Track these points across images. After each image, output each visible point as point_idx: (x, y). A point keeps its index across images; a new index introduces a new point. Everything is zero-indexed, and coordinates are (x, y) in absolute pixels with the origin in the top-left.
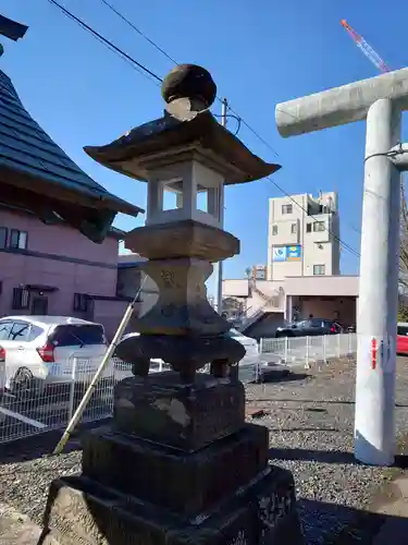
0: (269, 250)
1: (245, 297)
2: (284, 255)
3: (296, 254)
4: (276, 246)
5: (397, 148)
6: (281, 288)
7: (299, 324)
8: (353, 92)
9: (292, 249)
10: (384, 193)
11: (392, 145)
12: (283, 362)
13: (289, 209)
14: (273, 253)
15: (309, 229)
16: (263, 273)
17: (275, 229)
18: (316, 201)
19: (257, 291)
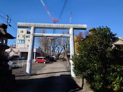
0: (17, 41)
1: (10, 52)
2: (21, 42)
3: (23, 42)
4: (18, 40)
5: (34, 34)
6: (19, 50)
7: (22, 58)
8: (29, 24)
9: (22, 41)
10: (32, 40)
11: (34, 33)
12: (18, 65)
13: (22, 32)
14: (18, 42)
15: (27, 37)
16: (15, 46)
17: (19, 36)
18: (29, 31)
19: (13, 51)
